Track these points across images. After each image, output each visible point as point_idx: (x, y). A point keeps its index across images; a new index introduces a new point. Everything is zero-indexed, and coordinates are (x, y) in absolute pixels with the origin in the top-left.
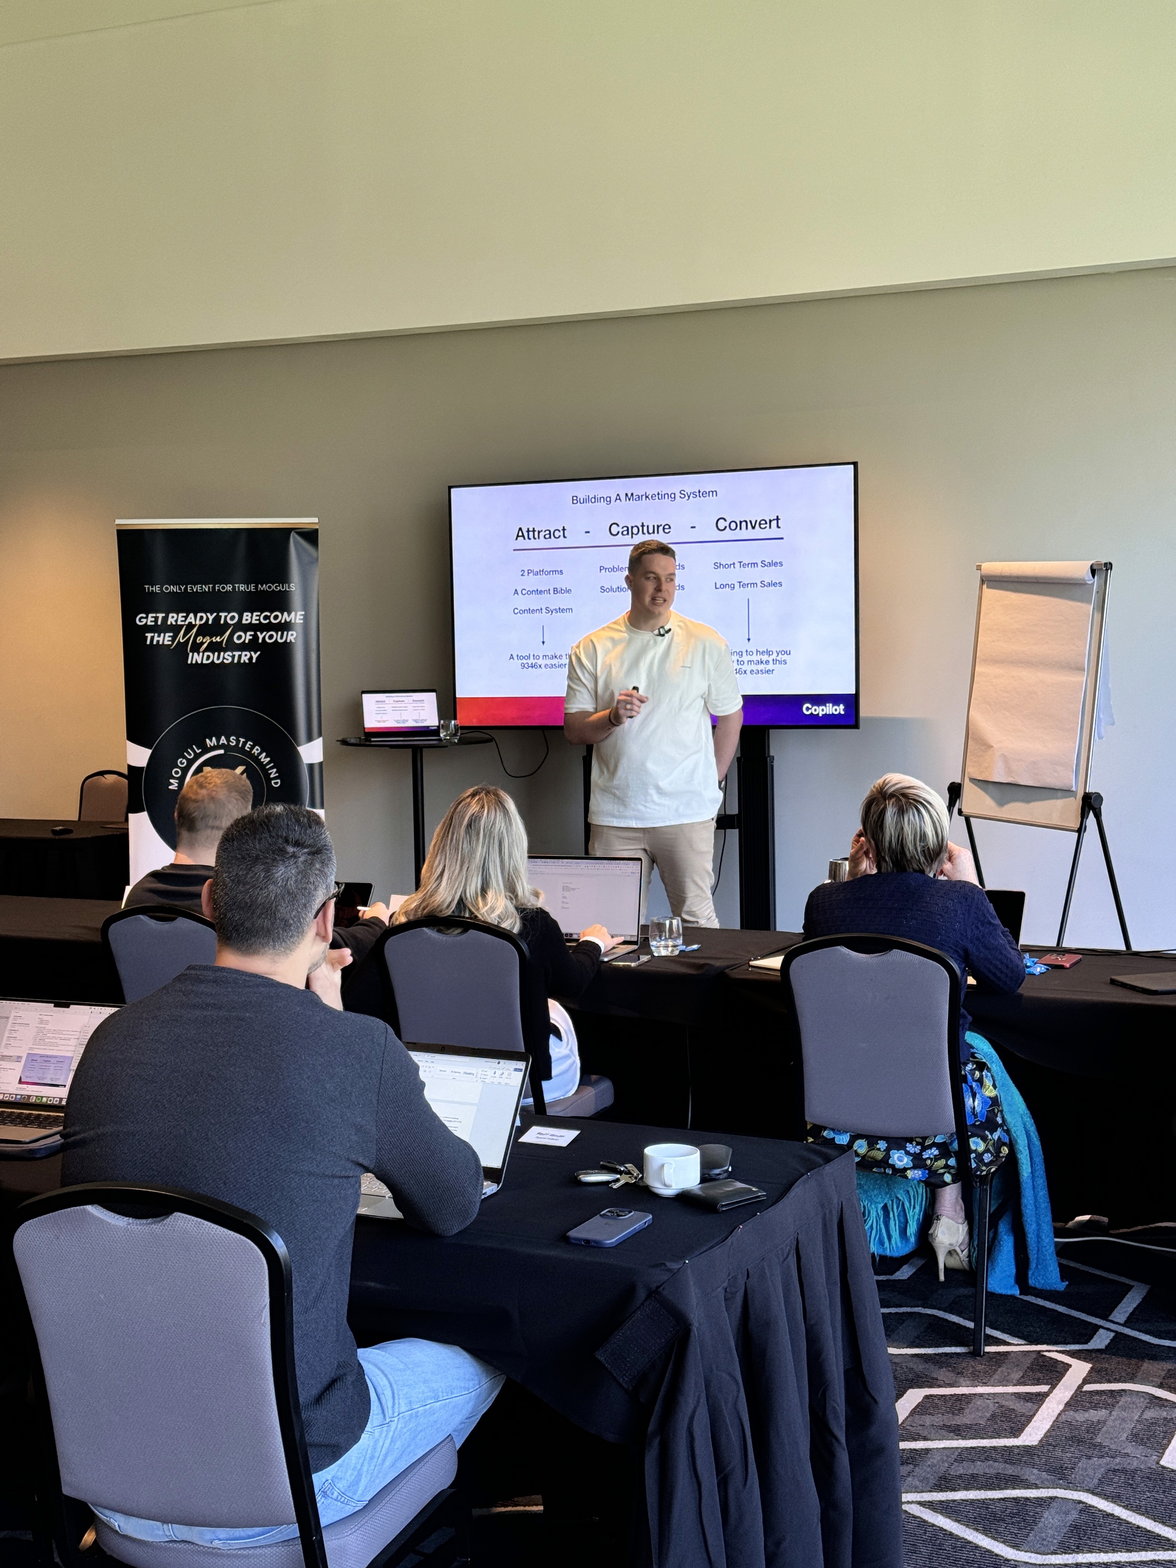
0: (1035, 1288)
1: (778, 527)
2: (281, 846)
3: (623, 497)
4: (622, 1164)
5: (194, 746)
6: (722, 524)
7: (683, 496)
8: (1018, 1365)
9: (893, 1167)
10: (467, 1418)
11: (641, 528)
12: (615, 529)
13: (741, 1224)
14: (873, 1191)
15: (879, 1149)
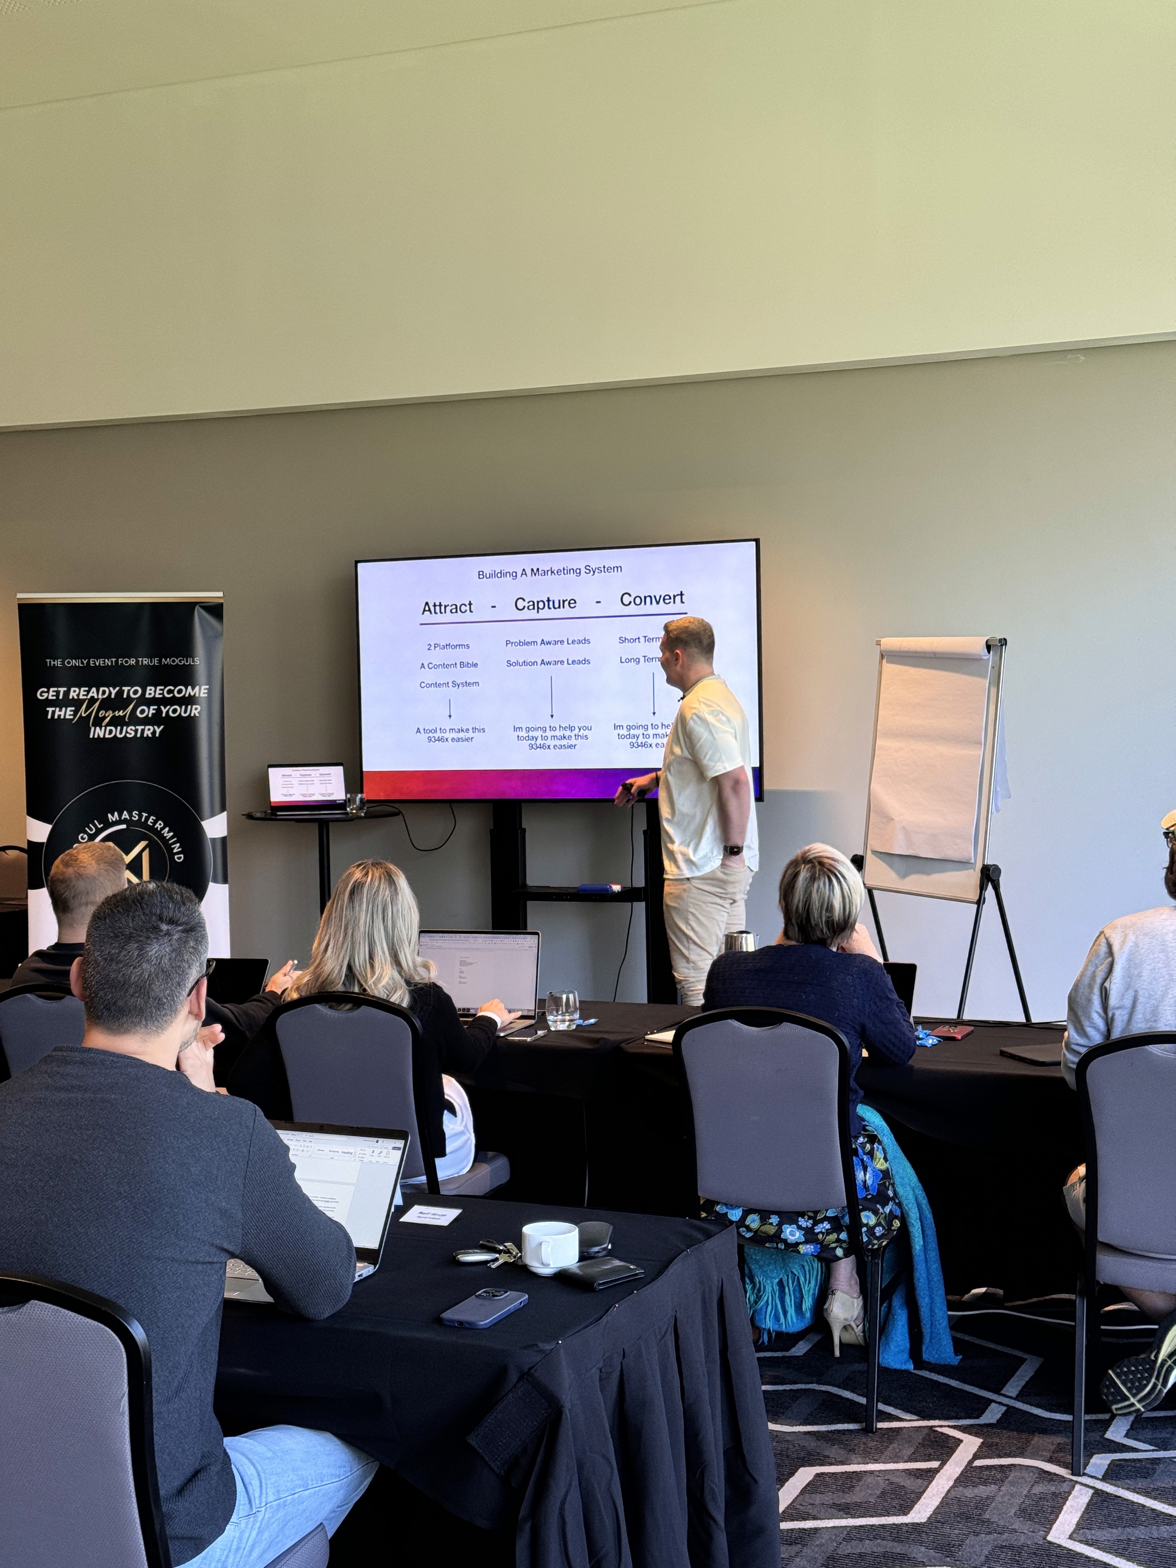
0: (929, 1363)
1: (682, 602)
2: (155, 924)
3: (529, 572)
4: (502, 1243)
5: (96, 821)
6: (627, 599)
7: (588, 571)
8: (909, 1442)
9: (785, 1241)
10: (338, 1507)
11: (546, 603)
12: (521, 604)
13: (616, 1303)
14: (768, 1265)
15: (771, 1224)
